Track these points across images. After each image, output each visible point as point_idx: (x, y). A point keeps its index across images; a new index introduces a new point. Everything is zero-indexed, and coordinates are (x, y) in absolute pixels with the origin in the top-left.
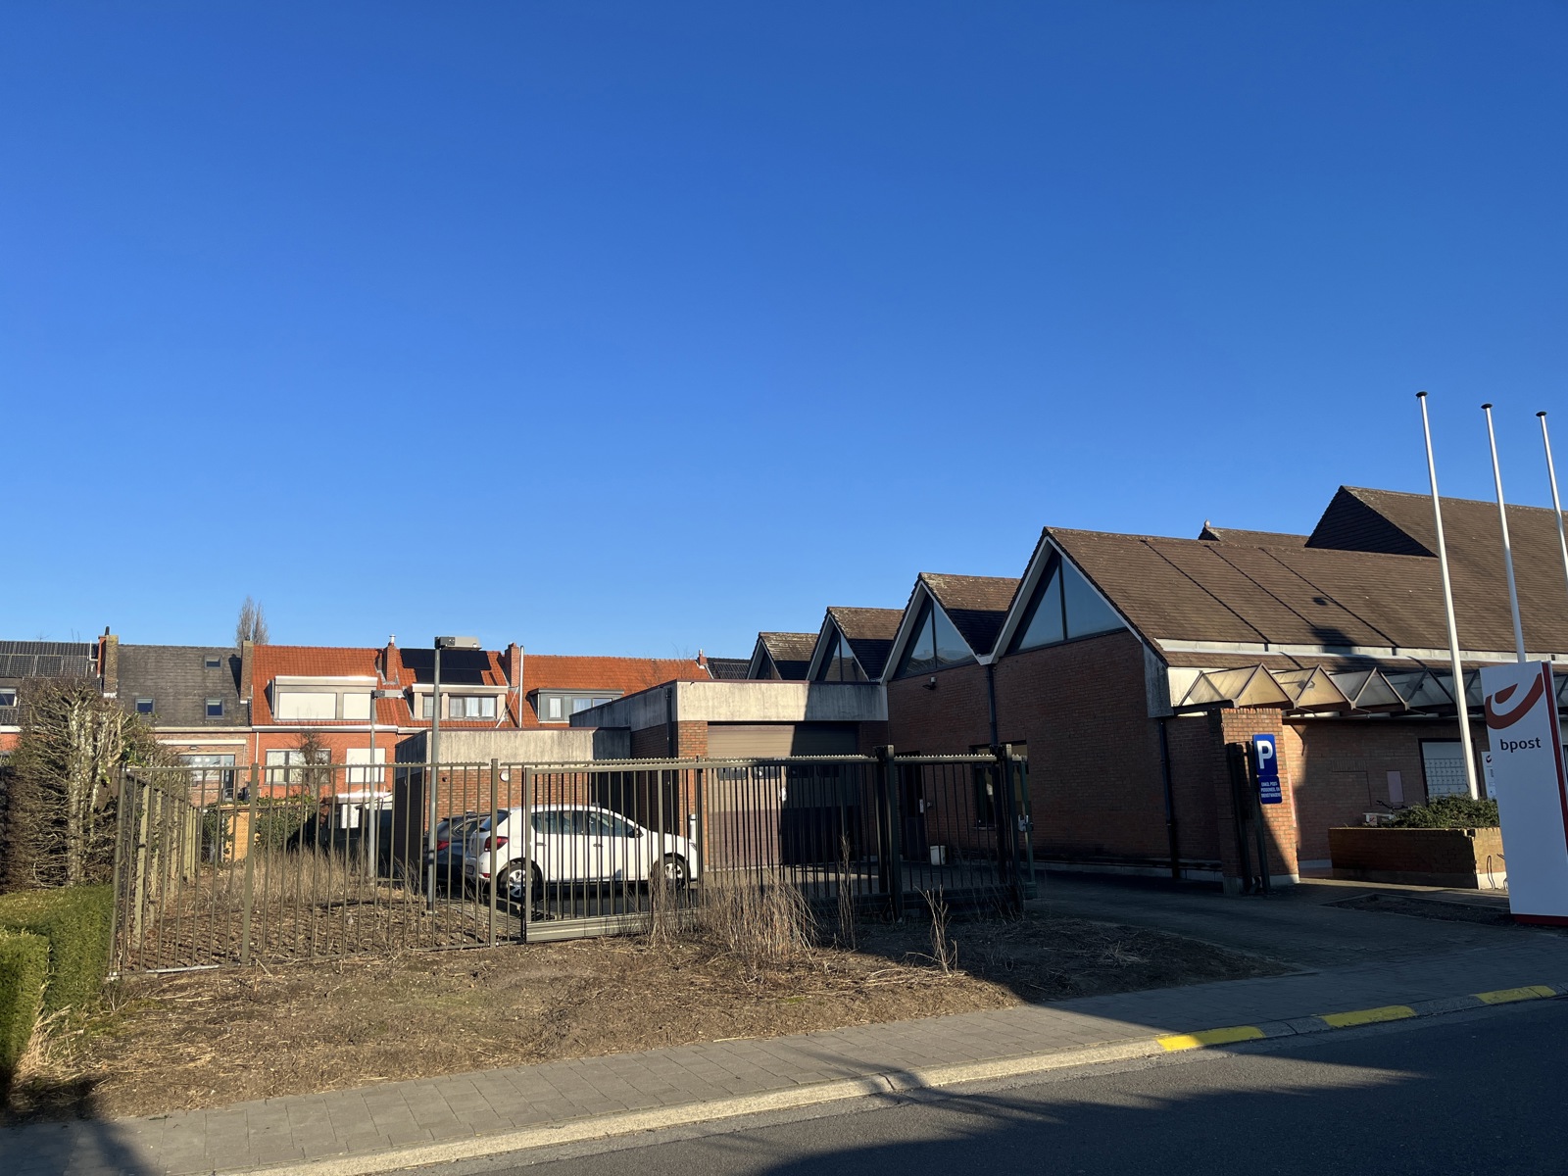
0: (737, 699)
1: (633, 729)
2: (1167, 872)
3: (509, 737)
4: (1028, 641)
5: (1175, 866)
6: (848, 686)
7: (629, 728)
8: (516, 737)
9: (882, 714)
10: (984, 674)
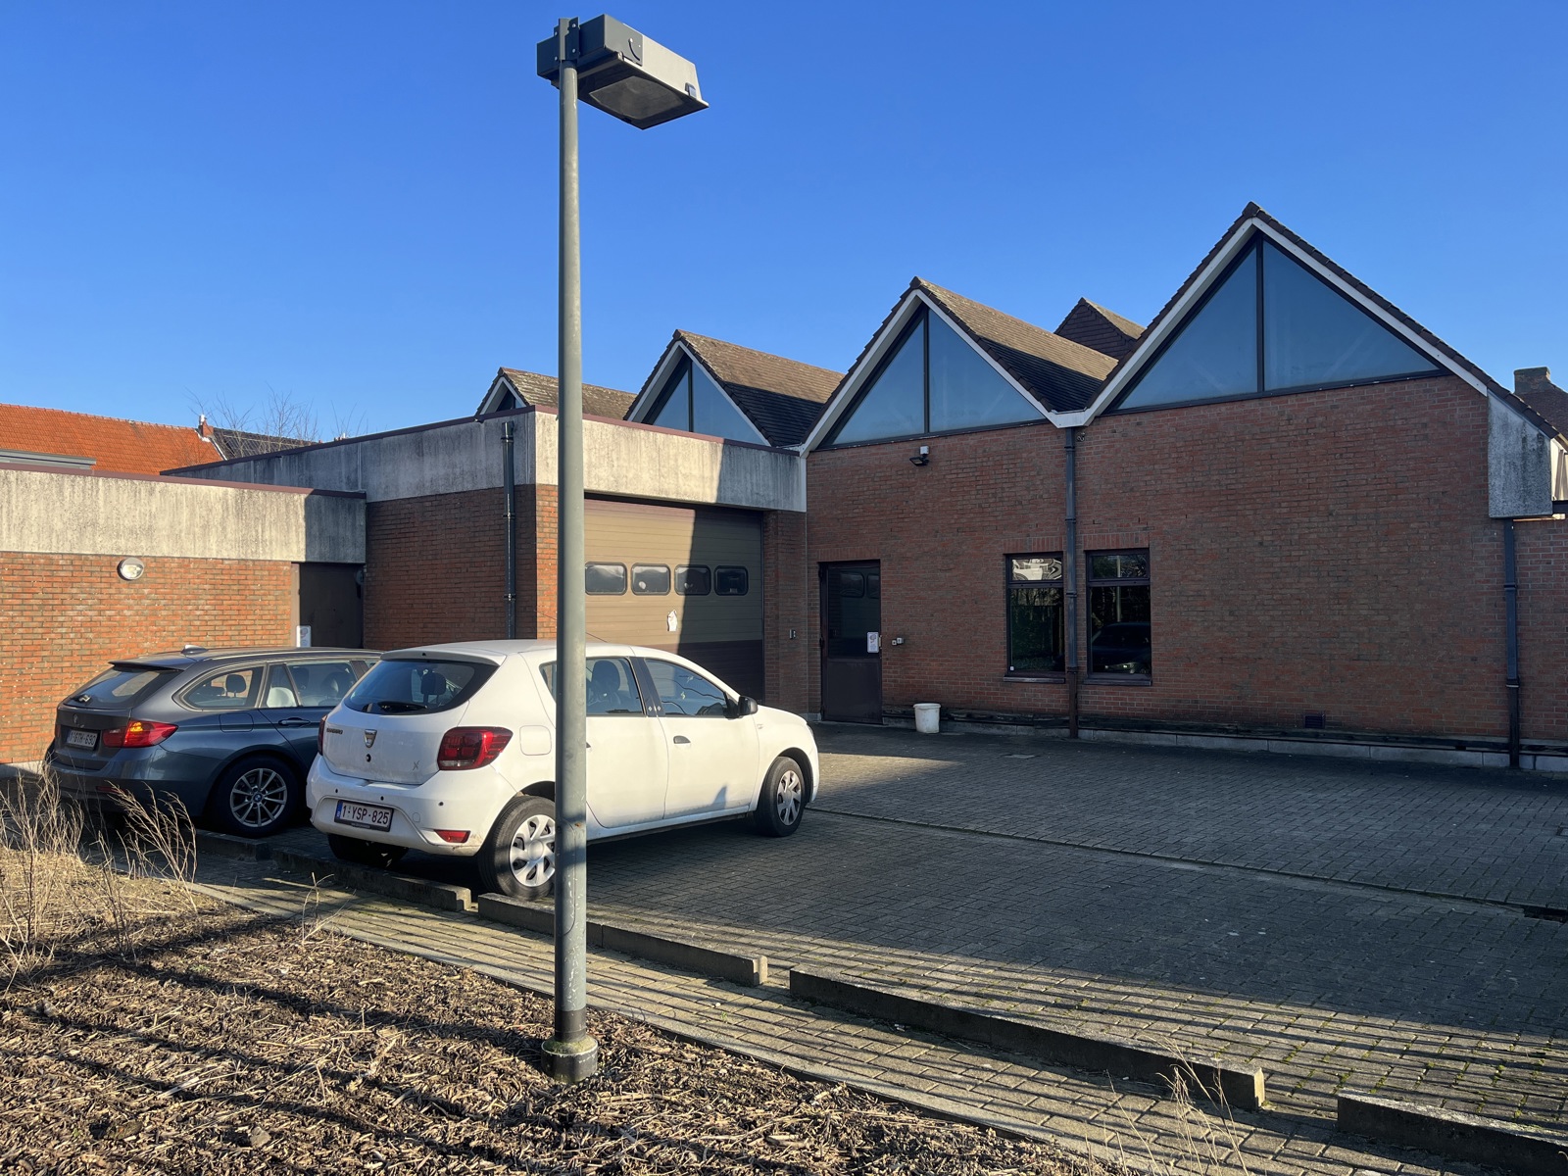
0: (624, 455)
2: (1500, 760)
3: (136, 492)
5: (1513, 749)
7: (363, 496)
8: (151, 492)
9: (800, 504)
10: (1063, 441)
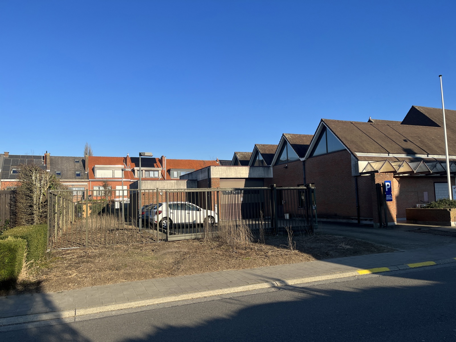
0: (228, 171)
1: (198, 180)
2: (356, 222)
3: (162, 182)
4: (315, 154)
5: (359, 220)
6: (261, 167)
7: (197, 180)
8: (164, 182)
9: (271, 176)
10: (302, 163)
